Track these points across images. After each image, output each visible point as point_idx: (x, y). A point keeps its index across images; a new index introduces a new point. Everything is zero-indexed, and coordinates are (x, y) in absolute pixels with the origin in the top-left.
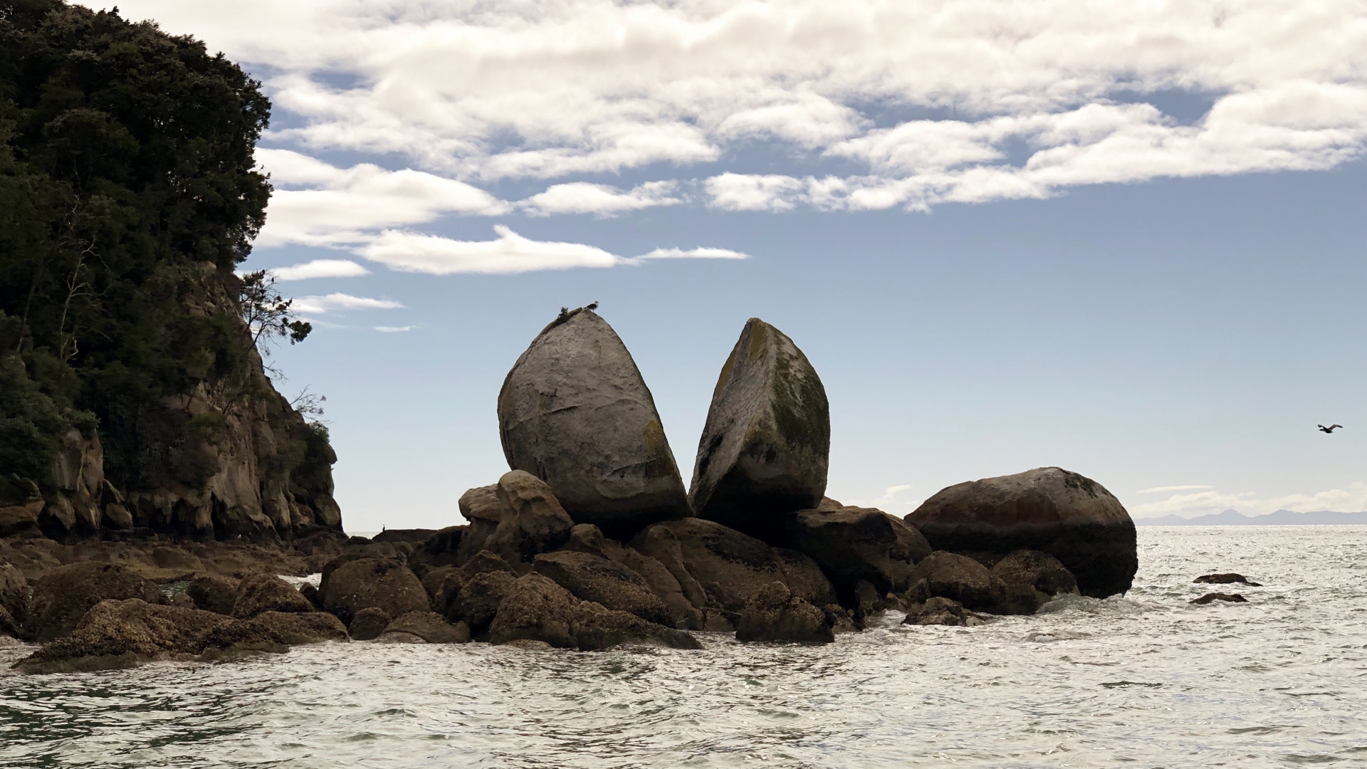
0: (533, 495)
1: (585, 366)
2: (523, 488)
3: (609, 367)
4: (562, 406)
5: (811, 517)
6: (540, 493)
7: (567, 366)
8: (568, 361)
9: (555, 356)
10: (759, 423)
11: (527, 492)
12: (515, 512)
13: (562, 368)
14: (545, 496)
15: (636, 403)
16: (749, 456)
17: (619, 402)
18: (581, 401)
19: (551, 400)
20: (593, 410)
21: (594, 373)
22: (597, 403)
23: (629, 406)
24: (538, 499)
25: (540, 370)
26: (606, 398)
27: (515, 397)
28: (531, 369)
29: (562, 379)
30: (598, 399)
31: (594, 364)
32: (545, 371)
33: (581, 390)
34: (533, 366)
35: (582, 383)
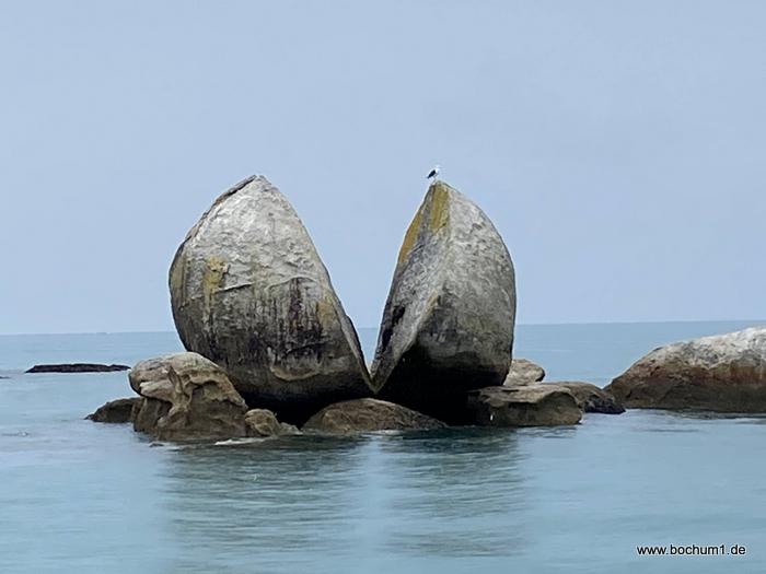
0: (207, 379)
1: (258, 242)
2: (195, 373)
3: (283, 242)
4: (236, 284)
5: (493, 396)
6: (212, 377)
7: (240, 242)
8: (241, 235)
9: (227, 231)
10: (439, 299)
11: (199, 377)
12: (187, 396)
13: (234, 243)
14: (217, 380)
15: (312, 281)
16: (428, 334)
17: (293, 280)
18: (255, 279)
19: (224, 277)
20: (266, 289)
21: (267, 249)
22: (272, 281)
23: (303, 284)
24: (211, 383)
25: (211, 245)
26: (281, 275)
27: (187, 272)
28: (203, 243)
29: (235, 255)
30: (273, 277)
31: (268, 239)
32: (217, 246)
33: (254, 267)
34: (204, 240)
35: (255, 260)
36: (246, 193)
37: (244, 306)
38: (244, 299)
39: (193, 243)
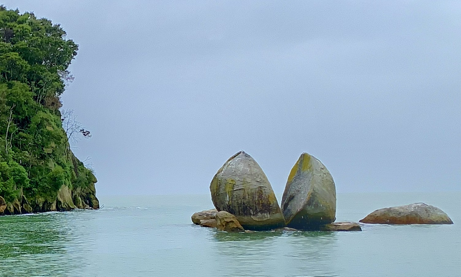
0: (230, 220)
1: (246, 174)
3: (255, 174)
4: (238, 188)
5: (331, 227)
6: (232, 220)
7: (239, 174)
9: (234, 170)
10: (312, 194)
11: (227, 219)
12: (224, 226)
14: (234, 220)
15: (266, 187)
16: (308, 206)
17: (259, 187)
18: (245, 186)
19: (233, 186)
20: (250, 190)
21: (248, 176)
22: (251, 187)
23: (263, 188)
24: (232, 222)
25: (228, 175)
26: (254, 186)
27: (219, 184)
28: (225, 174)
29: (237, 179)
30: (251, 186)
31: (249, 173)
32: (230, 175)
33: (244, 182)
34: (225, 173)
35: (245, 180)
36: (239, 157)
37: (241, 195)
38: (241, 193)
39: (221, 174)
